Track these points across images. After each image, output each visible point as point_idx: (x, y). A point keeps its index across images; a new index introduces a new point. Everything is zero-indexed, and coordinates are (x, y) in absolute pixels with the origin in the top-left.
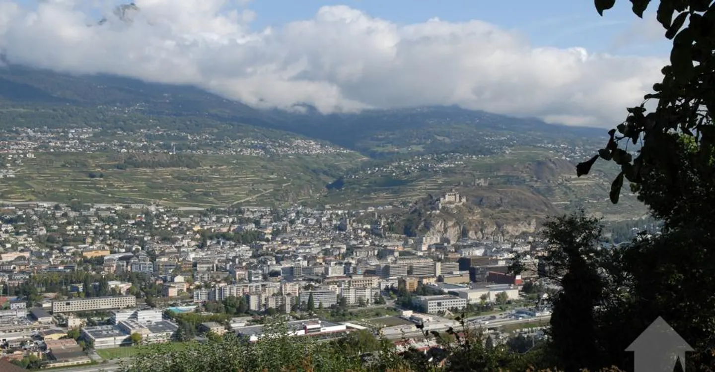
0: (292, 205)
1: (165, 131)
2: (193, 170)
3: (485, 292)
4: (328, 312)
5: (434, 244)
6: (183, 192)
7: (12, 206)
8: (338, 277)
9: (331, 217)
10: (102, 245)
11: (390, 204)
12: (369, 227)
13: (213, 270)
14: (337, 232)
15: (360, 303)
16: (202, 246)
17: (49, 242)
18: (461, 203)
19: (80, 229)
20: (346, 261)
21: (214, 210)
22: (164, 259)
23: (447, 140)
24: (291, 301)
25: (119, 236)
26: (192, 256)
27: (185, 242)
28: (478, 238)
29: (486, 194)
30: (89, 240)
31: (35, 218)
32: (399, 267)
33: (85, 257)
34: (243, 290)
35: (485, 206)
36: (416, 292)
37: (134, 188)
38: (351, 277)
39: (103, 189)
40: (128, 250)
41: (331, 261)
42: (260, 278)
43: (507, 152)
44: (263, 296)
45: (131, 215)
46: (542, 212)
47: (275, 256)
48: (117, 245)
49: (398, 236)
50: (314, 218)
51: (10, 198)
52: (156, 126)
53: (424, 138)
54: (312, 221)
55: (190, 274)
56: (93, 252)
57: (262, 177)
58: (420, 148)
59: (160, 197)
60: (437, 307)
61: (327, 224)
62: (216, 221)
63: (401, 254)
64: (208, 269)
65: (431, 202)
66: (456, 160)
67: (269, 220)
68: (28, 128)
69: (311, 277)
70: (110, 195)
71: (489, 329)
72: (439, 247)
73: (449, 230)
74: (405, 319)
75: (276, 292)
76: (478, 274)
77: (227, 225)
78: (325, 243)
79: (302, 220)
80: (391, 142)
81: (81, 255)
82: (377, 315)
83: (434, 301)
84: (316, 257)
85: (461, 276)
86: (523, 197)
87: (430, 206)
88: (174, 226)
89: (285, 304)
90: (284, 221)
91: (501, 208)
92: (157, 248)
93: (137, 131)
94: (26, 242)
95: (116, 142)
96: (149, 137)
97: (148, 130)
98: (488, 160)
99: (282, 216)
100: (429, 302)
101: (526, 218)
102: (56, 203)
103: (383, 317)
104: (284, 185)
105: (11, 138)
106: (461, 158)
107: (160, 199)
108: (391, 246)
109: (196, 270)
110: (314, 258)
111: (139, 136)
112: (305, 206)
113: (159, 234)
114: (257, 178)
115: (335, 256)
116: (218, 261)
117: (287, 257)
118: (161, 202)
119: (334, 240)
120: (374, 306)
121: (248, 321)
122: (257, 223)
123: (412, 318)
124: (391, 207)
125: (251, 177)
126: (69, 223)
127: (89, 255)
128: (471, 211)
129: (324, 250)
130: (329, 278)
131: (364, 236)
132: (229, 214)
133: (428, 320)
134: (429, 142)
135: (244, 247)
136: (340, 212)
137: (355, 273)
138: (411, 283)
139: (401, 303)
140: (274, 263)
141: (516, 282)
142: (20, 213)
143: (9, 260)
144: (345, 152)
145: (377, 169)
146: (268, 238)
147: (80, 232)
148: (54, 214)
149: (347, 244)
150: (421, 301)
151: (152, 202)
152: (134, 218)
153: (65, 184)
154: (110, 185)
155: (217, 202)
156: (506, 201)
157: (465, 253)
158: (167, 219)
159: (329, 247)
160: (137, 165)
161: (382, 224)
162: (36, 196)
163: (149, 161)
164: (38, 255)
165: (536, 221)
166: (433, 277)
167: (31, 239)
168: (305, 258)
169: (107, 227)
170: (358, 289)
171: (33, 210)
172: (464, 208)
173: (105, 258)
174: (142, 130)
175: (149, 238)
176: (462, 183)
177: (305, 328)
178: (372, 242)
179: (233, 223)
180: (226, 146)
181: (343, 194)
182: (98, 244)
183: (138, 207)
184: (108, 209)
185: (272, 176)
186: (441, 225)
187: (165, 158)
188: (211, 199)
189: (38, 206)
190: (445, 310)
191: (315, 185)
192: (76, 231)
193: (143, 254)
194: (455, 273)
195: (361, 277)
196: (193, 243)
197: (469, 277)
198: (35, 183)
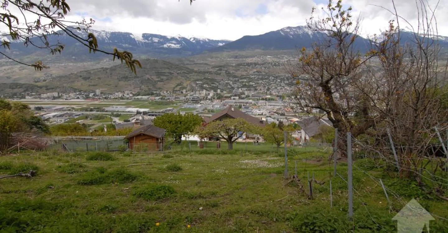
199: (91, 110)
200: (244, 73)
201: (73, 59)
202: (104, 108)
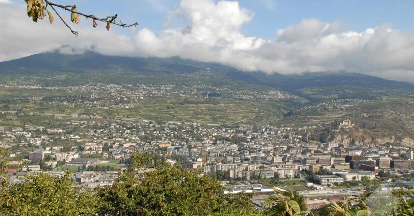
0: (264, 124)
1: (205, 86)
2: (216, 106)
3: (356, 175)
4: (268, 181)
5: (334, 148)
6: (211, 116)
7: (131, 121)
8: (279, 163)
9: (283, 131)
10: (169, 141)
11: (316, 125)
12: (301, 137)
13: (217, 156)
14: (284, 139)
15: (286, 177)
16: (215, 144)
17: (145, 139)
18: (352, 126)
19: (160, 133)
20: (285, 154)
21: (225, 126)
22: (195, 150)
23: (351, 92)
24: (250, 174)
25: (176, 137)
26: (209, 148)
27: (207, 141)
28: (361, 145)
29: (367, 121)
30: (163, 139)
31: (140, 127)
32: (312, 159)
33: (159, 147)
34: (228, 167)
35: (366, 128)
36: (318, 173)
37: (187, 114)
38: (285, 163)
39: (173, 114)
40: (180, 144)
41: (277, 154)
42: (239, 161)
43: (384, 99)
44: (237, 171)
45: (184, 127)
46: (399, 132)
47: (249, 151)
48: (175, 141)
49: (316, 142)
50: (274, 131)
51: (130, 118)
52: (202, 83)
53: (339, 91)
54: (273, 133)
55: (205, 157)
56: (164, 145)
57: (250, 110)
58: (336, 96)
59: (199, 118)
60: (326, 182)
61: (280, 135)
62: (225, 131)
63: (315, 152)
64: (215, 156)
65: (336, 125)
66: (354, 103)
67: (251, 132)
68: (144, 84)
69: (265, 162)
70: (175, 117)
71: (353, 196)
72: (337, 149)
73: (344, 140)
74: (308, 187)
75: (244, 169)
76: (355, 165)
77: (229, 134)
78: (276, 144)
79: (268, 132)
80: (320, 93)
81: (158, 146)
82: (294, 184)
83: (325, 179)
84: (270, 152)
85: (345, 165)
86: (389, 123)
87: (334, 127)
88: (204, 133)
89: (247, 176)
90: (259, 132)
91: (375, 129)
92: (193, 144)
93: (193, 86)
94: (135, 139)
95: (182, 91)
96: (198, 89)
97: (198, 86)
98: (372, 103)
99: (258, 130)
100: (322, 179)
101: (389, 135)
102: (150, 120)
103: (297, 185)
104: (261, 114)
105: (136, 89)
106: (357, 101)
107: (199, 120)
108: (311, 147)
109: (209, 155)
110: (269, 152)
111: (193, 89)
112: (271, 125)
113: (196, 137)
114: (247, 110)
115: (280, 152)
116: (221, 152)
117: (255, 151)
118: (199, 121)
119: (281, 143)
120: (294, 179)
121: (226, 183)
122: (245, 133)
123: (312, 187)
124: (316, 127)
125: (245, 110)
126: (155, 130)
127: (161, 146)
128: (357, 130)
129: (275, 148)
130: (274, 163)
131: (298, 142)
132: (232, 128)
133: (320, 188)
134: (341, 92)
135: (235, 145)
136: (288, 129)
137: (288, 161)
138: (316, 168)
139: (308, 178)
140: (248, 154)
141: (375, 170)
142: (134, 125)
143: (127, 146)
144: (295, 97)
145: (310, 106)
146: (248, 141)
147: (159, 135)
148: (149, 125)
149: (287, 146)
150: (319, 178)
151: (195, 121)
152: (185, 129)
153: (155, 111)
154: (176, 112)
155: (226, 122)
156: (379, 125)
157: (351, 153)
158: (201, 129)
159: (277, 146)
160: (190, 103)
161: (308, 136)
162: (142, 117)
163: (195, 101)
164: (140, 145)
165: (395, 137)
166: (329, 165)
167: (137, 137)
168: (264, 152)
169: (172, 132)
170: (286, 170)
171: (140, 123)
172: (353, 129)
173: (168, 148)
174: (195, 86)
175: (191, 139)
176: (354, 115)
177: (253, 189)
178: (301, 145)
179: (233, 132)
180: (234, 94)
181: (291, 119)
182: (167, 141)
183: (188, 123)
184: (174, 124)
185: (255, 110)
186: (340, 138)
187: (203, 100)
188: (224, 120)
189: (142, 122)
190: (331, 183)
191: (277, 114)
192: (158, 134)
193: (186, 146)
194: (341, 164)
195: (291, 163)
196: (211, 142)
197: (349, 166)
198: (142, 111)
200: (59, 116)
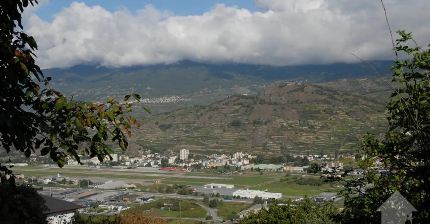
199: (169, 191)
201: (147, 91)
202: (192, 187)
